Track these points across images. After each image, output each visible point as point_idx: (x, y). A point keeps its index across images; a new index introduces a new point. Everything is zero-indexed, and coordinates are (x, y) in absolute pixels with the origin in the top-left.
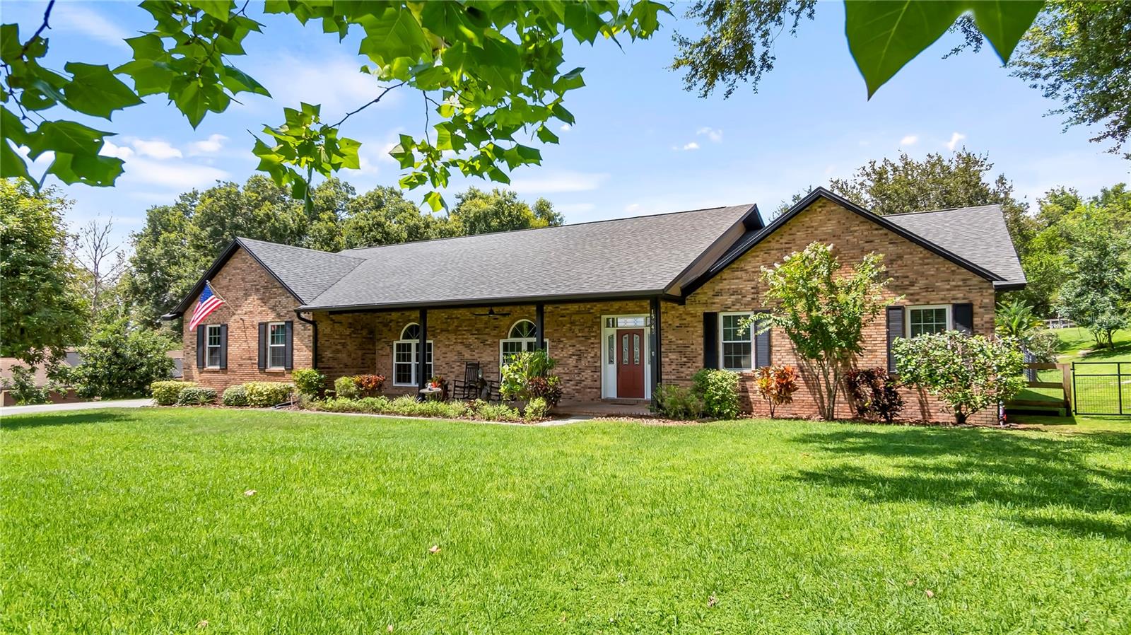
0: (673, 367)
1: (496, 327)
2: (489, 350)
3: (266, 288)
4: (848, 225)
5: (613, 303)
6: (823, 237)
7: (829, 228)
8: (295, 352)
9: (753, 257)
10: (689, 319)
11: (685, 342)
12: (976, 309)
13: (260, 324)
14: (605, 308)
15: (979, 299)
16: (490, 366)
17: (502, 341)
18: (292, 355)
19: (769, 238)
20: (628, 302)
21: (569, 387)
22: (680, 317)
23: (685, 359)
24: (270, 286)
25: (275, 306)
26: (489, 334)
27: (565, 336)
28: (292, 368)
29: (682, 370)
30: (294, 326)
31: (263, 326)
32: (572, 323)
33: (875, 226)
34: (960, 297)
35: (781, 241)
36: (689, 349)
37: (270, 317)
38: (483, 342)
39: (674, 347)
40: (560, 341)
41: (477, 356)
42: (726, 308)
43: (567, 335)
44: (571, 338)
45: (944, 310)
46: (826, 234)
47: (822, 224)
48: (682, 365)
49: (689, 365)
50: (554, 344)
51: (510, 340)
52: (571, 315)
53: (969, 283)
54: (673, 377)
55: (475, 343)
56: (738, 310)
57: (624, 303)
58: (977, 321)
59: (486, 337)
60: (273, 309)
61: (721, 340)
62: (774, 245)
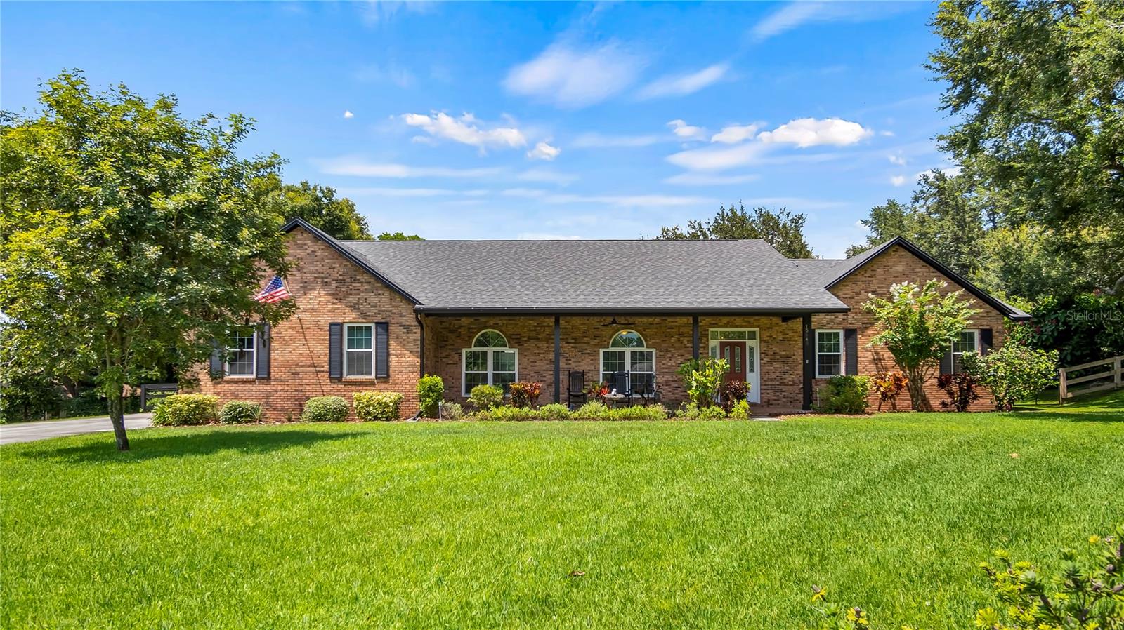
0: (778, 374)
1: (596, 337)
2: (588, 359)
3: (342, 282)
4: (913, 266)
5: (721, 318)
6: (896, 275)
7: (900, 268)
8: (393, 359)
9: (843, 285)
10: (791, 334)
11: (788, 353)
12: (994, 333)
13: (331, 324)
14: (713, 322)
15: (996, 326)
16: (590, 375)
17: (602, 351)
18: (388, 362)
19: (857, 273)
20: (736, 318)
21: (677, 394)
22: (783, 332)
23: (787, 368)
24: (349, 280)
25: (358, 304)
26: (588, 343)
27: (673, 346)
28: (388, 376)
29: (784, 376)
30: (390, 328)
31: (335, 328)
32: (681, 335)
33: (932, 269)
34: (985, 324)
35: (866, 275)
36: (791, 359)
37: (349, 317)
38: (581, 351)
39: (778, 357)
40: (668, 351)
41: (573, 364)
42: (822, 326)
43: (676, 345)
44: (679, 349)
45: (973, 333)
46: (898, 272)
47: (895, 264)
48: (785, 373)
49: (791, 372)
50: (661, 353)
51: (611, 349)
52: (679, 327)
53: (990, 314)
54: (778, 383)
55: (572, 351)
56: (832, 328)
57: (732, 318)
58: (995, 341)
59: (585, 346)
60: (354, 307)
61: (817, 353)
62: (860, 277)
